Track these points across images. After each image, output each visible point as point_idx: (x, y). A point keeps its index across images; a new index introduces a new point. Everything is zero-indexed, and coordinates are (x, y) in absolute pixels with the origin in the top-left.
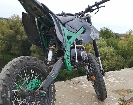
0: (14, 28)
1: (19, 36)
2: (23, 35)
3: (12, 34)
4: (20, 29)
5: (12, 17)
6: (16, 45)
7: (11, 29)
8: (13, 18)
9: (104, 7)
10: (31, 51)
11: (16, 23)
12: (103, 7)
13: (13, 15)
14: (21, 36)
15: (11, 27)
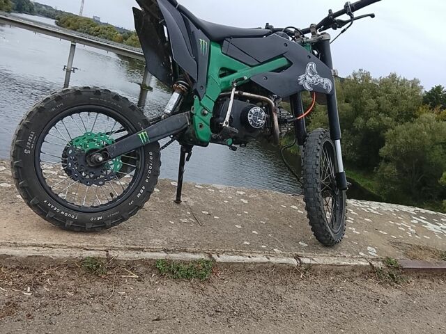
0: (353, 100)
1: (361, 120)
2: (371, 119)
3: (346, 113)
4: (366, 103)
5: (354, 75)
6: (350, 139)
7: (347, 101)
8: (355, 78)
9: (372, 16)
10: (382, 158)
11: (361, 90)
12: (370, 17)
13: (357, 71)
14: (367, 119)
15: (347, 97)
